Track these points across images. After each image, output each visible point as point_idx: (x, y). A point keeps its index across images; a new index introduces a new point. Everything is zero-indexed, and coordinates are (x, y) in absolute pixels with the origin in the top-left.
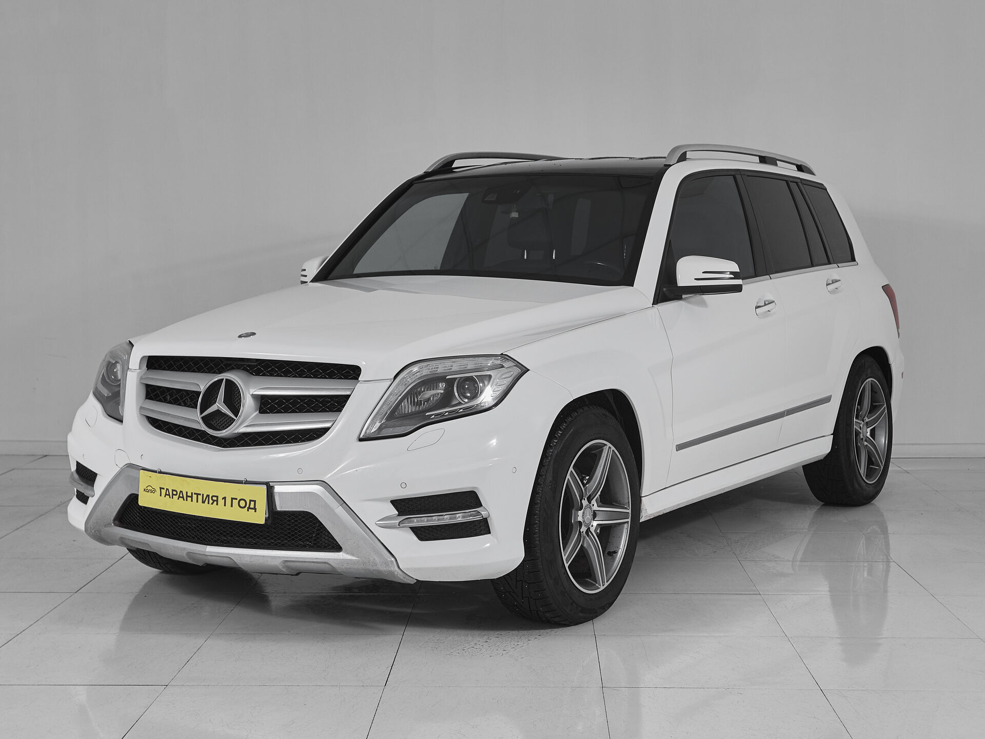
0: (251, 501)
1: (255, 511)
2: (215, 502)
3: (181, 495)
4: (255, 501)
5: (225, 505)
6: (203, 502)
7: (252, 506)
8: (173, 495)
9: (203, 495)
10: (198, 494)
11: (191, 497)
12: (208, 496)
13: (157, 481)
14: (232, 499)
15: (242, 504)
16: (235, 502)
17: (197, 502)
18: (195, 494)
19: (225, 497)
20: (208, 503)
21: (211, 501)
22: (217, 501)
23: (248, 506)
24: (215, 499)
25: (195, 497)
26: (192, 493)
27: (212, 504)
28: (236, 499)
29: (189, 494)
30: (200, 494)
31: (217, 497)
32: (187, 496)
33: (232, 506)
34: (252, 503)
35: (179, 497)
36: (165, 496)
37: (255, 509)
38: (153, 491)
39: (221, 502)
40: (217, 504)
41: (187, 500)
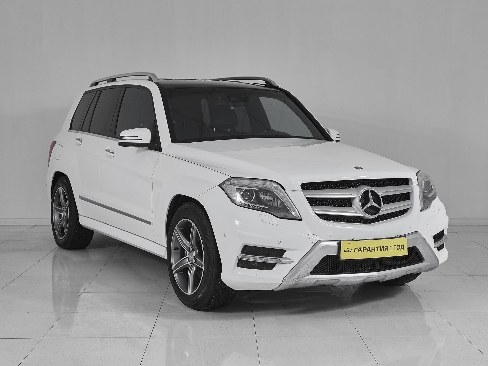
0: (402, 245)
1: (404, 250)
2: (387, 249)
3: (369, 249)
4: (403, 245)
5: (391, 250)
6: (381, 250)
7: (402, 248)
8: (363, 250)
9: (381, 247)
10: (378, 247)
11: (375, 249)
12: (383, 247)
13: (352, 245)
14: (394, 246)
15: (398, 247)
16: (395, 247)
17: (378, 251)
18: (376, 247)
19: (391, 246)
20: (383, 250)
21: (384, 249)
22: (387, 248)
23: (400, 248)
24: (386, 248)
25: (376, 249)
26: (375, 247)
27: (385, 250)
28: (396, 246)
29: (373, 248)
30: (379, 247)
31: (387, 246)
32: (372, 249)
33: (394, 250)
34: (402, 246)
35: (368, 250)
36: (358, 252)
37: (403, 249)
38: (350, 250)
39: (389, 248)
40: (387, 250)
41: (372, 251)
